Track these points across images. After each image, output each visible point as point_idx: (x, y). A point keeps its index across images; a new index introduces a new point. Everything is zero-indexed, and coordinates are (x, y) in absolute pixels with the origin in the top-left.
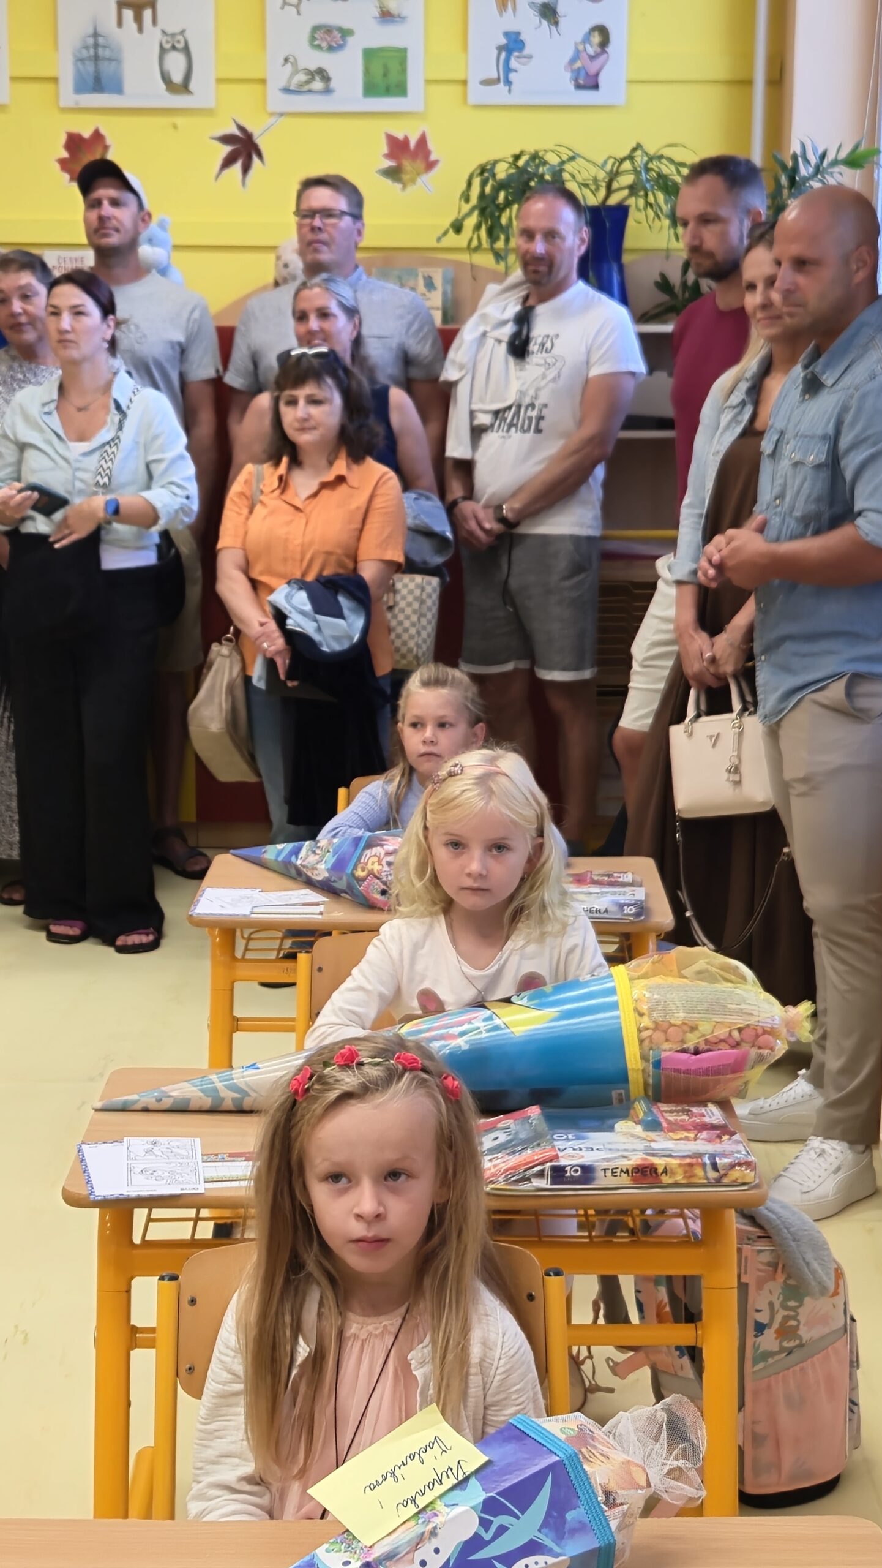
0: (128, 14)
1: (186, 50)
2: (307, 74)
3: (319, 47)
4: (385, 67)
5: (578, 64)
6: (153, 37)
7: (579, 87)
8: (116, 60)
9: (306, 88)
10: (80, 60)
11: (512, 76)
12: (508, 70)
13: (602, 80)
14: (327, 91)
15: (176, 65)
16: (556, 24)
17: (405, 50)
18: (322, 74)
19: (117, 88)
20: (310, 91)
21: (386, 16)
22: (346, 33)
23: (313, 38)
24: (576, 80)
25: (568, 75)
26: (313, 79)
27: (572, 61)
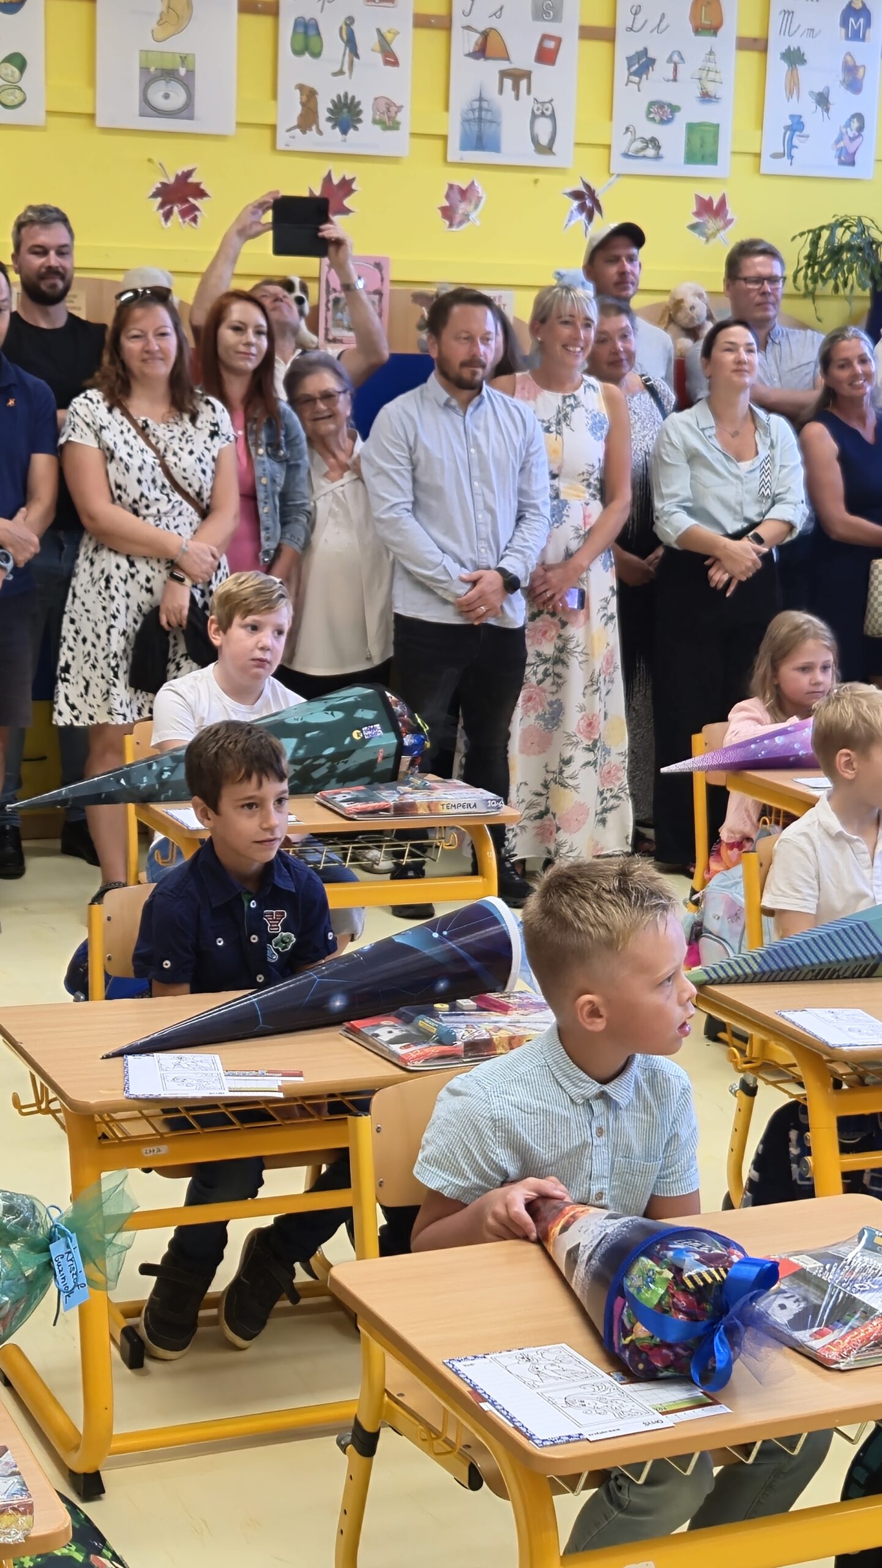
0: (508, 83)
1: (553, 117)
2: (642, 142)
3: (653, 119)
4: (702, 139)
5: (841, 144)
6: (527, 103)
7: (841, 163)
8: (495, 122)
9: (641, 154)
10: (466, 121)
11: (794, 152)
12: (792, 146)
13: (857, 158)
14: (658, 157)
15: (543, 128)
16: (827, 110)
17: (718, 125)
18: (654, 142)
19: (496, 148)
20: (644, 157)
21: (706, 97)
22: (675, 109)
23: (649, 112)
24: (839, 157)
25: (834, 153)
26: (647, 147)
27: (837, 142)
